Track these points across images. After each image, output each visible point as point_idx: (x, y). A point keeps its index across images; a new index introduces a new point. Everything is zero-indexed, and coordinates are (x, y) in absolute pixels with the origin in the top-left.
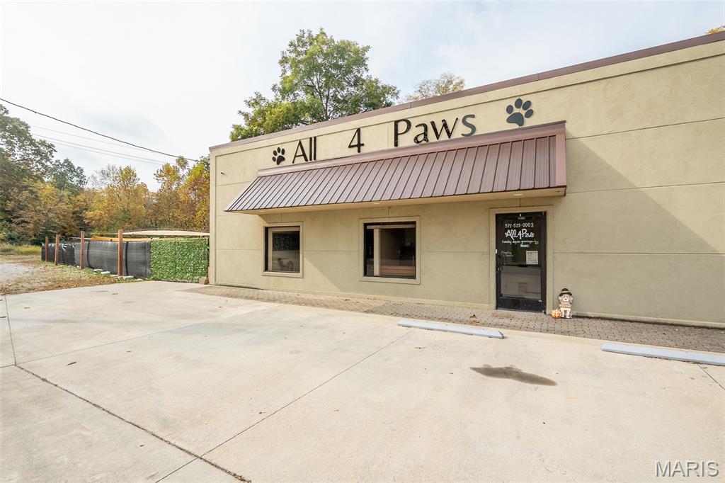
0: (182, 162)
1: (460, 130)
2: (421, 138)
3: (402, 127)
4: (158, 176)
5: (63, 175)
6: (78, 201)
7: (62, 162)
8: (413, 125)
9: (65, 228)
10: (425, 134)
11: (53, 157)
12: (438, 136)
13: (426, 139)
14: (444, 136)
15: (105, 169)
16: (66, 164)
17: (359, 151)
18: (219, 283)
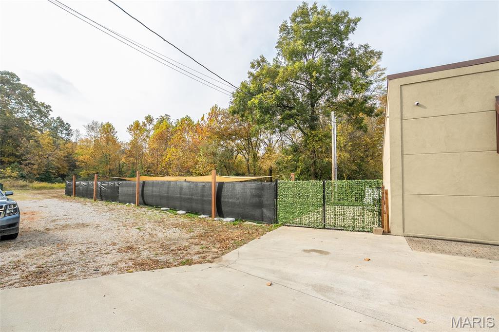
0: (149, 119)
4: (130, 130)
5: (56, 128)
7: (55, 119)
11: (49, 115)
15: (91, 124)
16: (58, 121)
18: (412, 234)
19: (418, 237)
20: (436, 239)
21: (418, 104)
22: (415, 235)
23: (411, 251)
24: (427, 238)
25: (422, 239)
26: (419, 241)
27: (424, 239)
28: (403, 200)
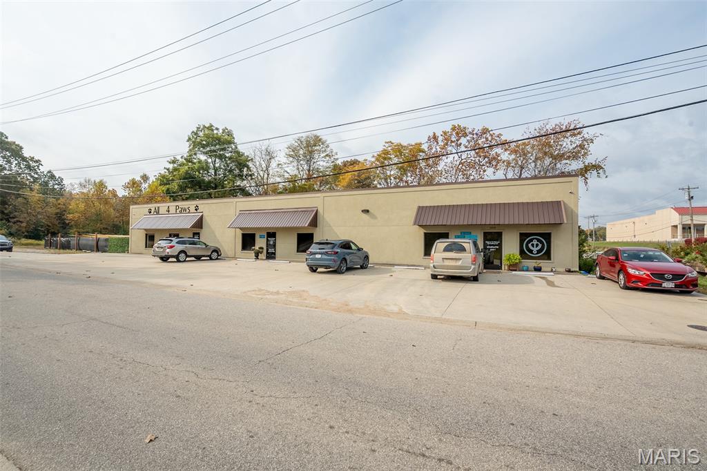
0: (145, 178)
4: (125, 187)
5: (46, 184)
6: (59, 204)
7: (45, 173)
9: (49, 226)
11: (39, 169)
15: (83, 181)
16: (49, 174)
17: (169, 213)
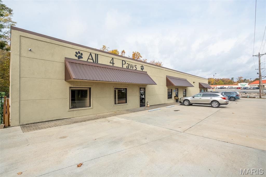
1: (134, 68)
2: (128, 67)
3: (124, 63)
8: (126, 63)
10: (129, 66)
12: (131, 68)
13: (129, 68)
14: (132, 68)
17: (113, 65)
18: (25, 123)
19: (28, 124)
20: (38, 123)
21: (30, 50)
22: (27, 123)
23: (23, 133)
24: (34, 123)
25: (31, 125)
26: (29, 126)
27: (32, 124)
28: (20, 104)
